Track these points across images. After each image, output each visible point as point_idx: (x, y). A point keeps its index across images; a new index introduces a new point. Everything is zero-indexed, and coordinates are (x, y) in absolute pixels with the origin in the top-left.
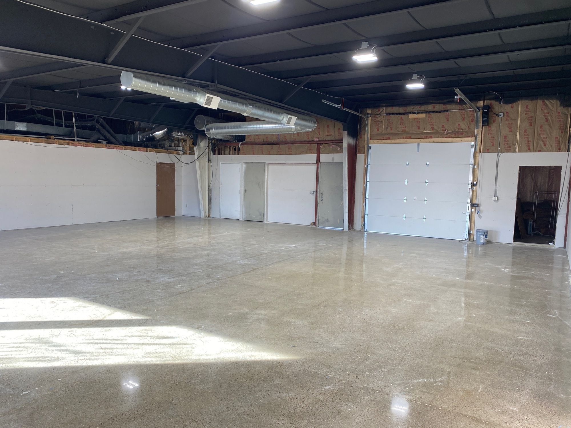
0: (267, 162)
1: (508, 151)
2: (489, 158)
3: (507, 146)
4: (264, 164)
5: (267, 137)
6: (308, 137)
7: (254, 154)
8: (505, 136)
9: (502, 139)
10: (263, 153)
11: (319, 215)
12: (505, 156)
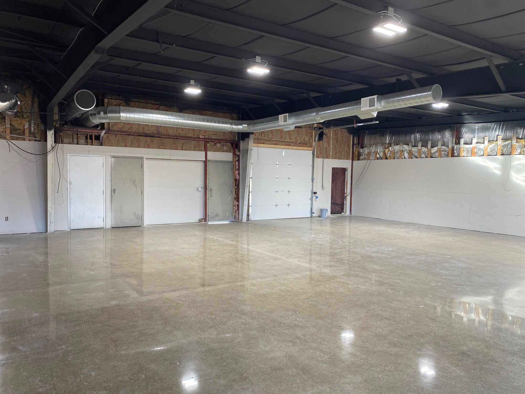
0: (145, 156)
1: (327, 158)
2: (319, 161)
3: (327, 154)
4: (142, 158)
5: (143, 128)
6: (193, 133)
7: (126, 146)
8: (326, 148)
9: (325, 150)
10: (139, 146)
11: (209, 210)
12: (326, 160)
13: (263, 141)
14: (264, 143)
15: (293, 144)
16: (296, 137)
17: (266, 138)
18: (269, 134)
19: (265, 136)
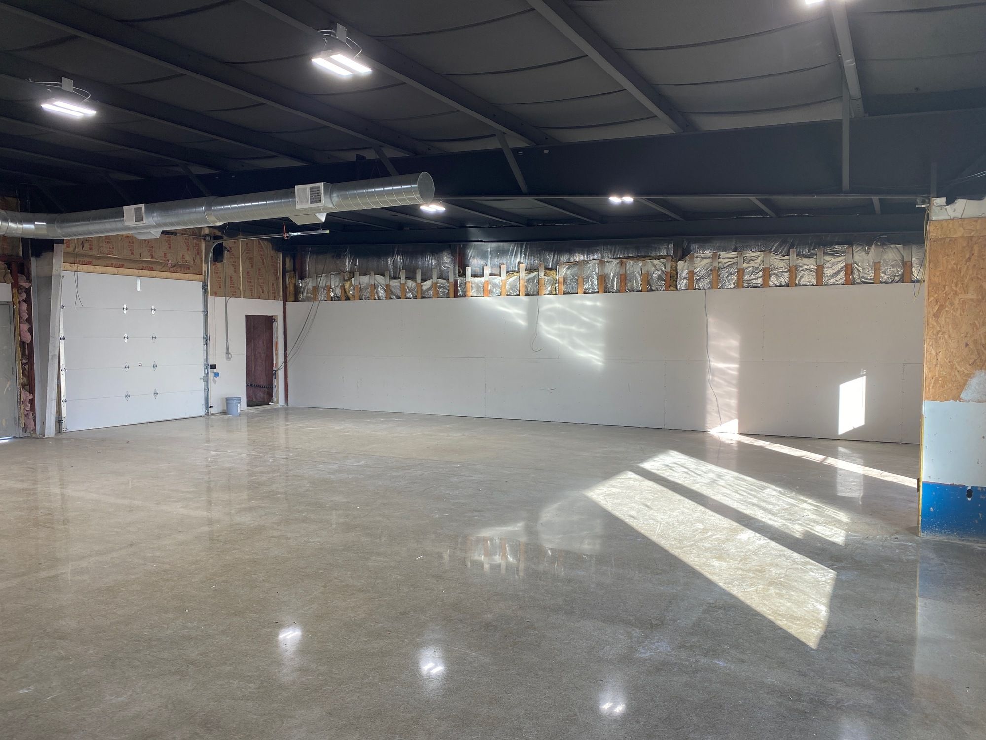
1: (234, 296)
2: (217, 303)
3: (233, 289)
8: (231, 277)
9: (228, 281)
12: (232, 301)
13: (87, 259)
14: (90, 264)
15: (159, 267)
16: (165, 254)
17: (94, 253)
18: (101, 245)
19: (91, 249)
